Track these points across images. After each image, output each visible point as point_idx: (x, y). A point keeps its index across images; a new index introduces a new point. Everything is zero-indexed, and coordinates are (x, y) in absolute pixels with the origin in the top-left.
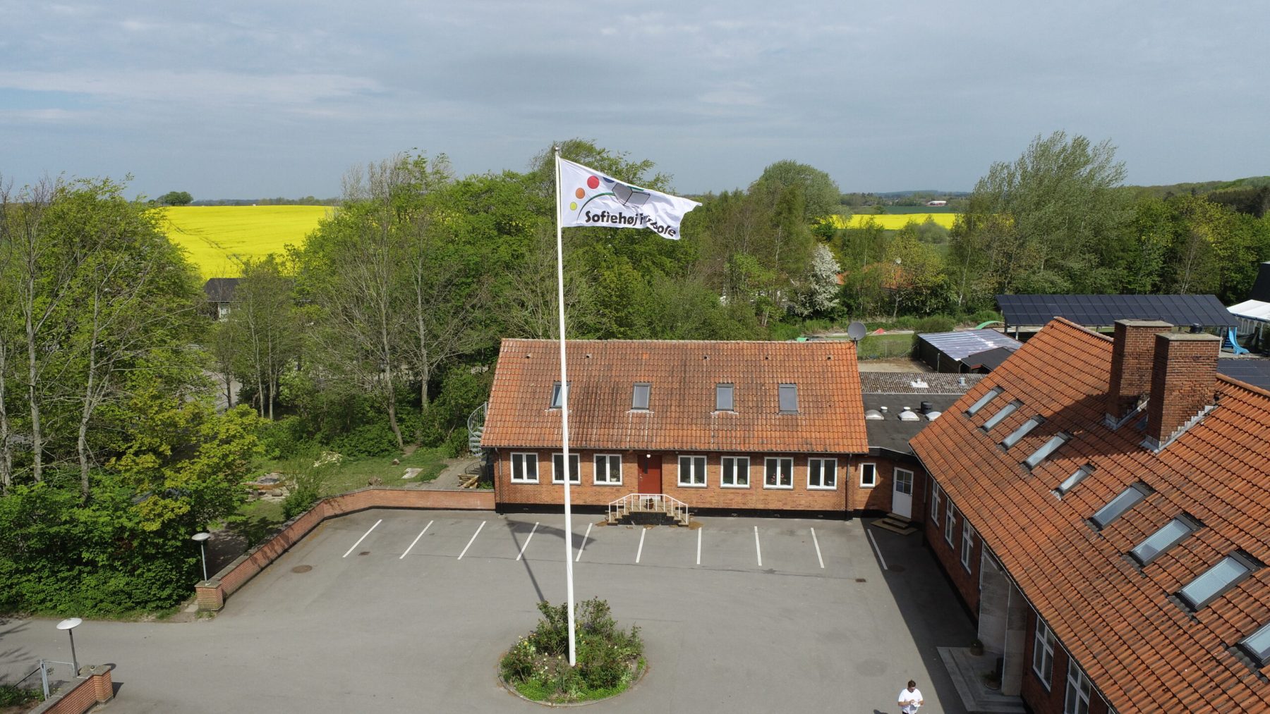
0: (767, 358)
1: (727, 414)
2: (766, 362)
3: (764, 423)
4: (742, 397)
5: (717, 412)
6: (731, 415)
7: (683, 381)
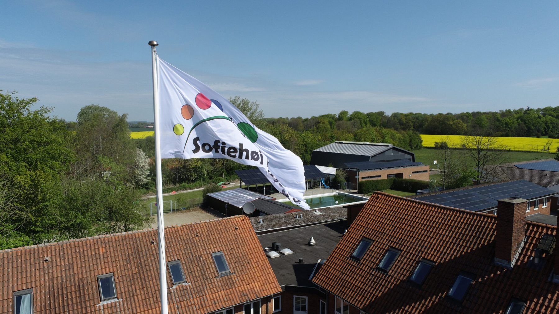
0: (198, 236)
1: (182, 286)
2: (197, 238)
3: (211, 287)
4: (189, 269)
5: (174, 287)
6: (186, 286)
7: (140, 266)
